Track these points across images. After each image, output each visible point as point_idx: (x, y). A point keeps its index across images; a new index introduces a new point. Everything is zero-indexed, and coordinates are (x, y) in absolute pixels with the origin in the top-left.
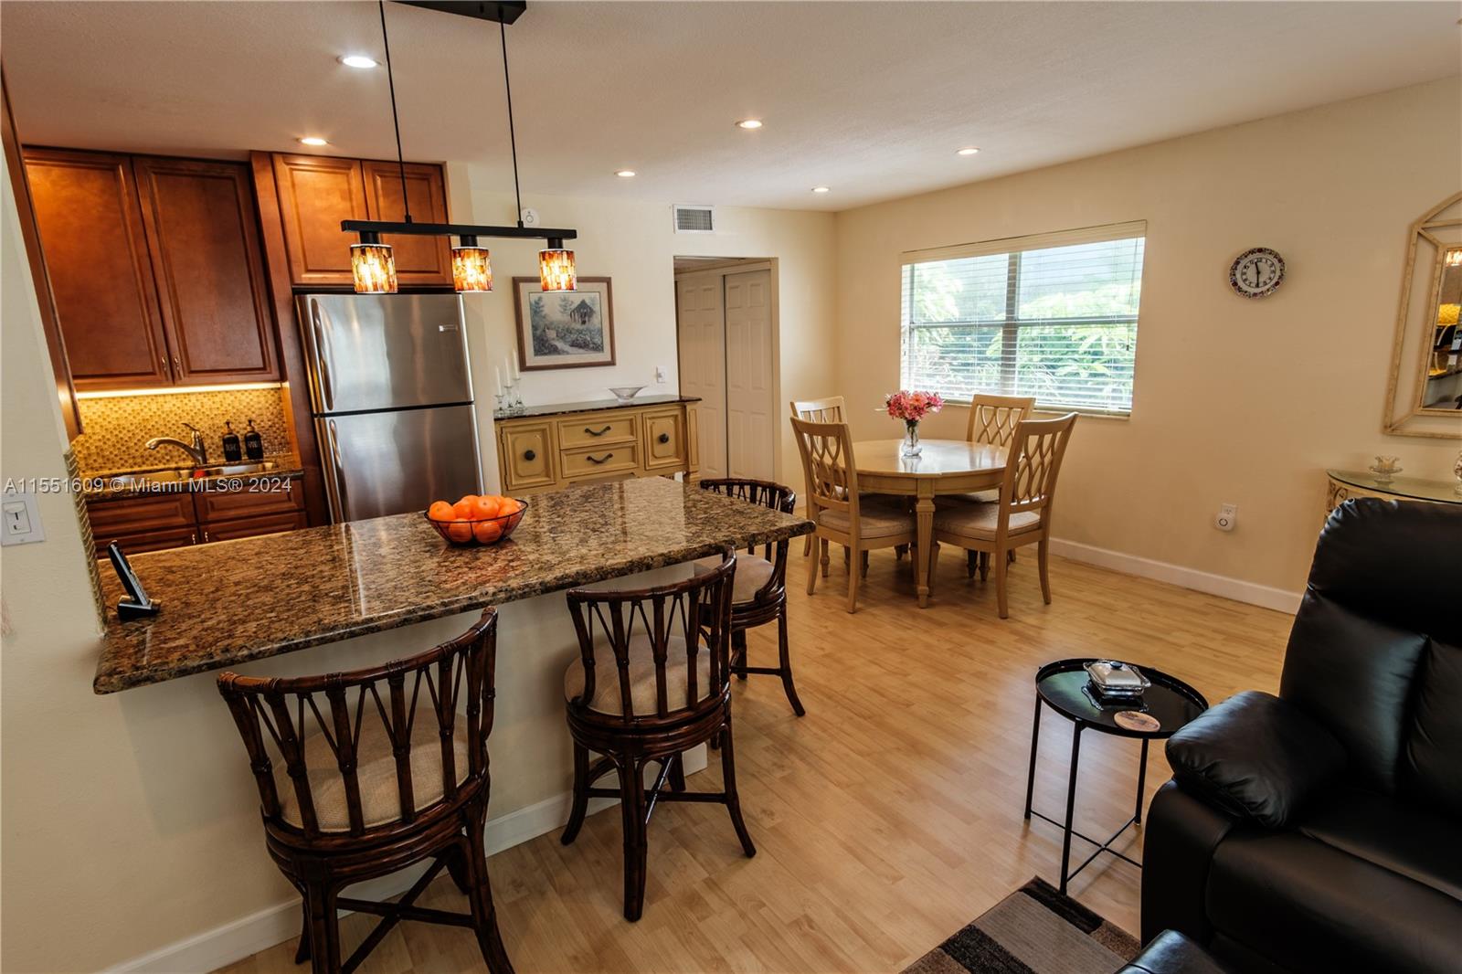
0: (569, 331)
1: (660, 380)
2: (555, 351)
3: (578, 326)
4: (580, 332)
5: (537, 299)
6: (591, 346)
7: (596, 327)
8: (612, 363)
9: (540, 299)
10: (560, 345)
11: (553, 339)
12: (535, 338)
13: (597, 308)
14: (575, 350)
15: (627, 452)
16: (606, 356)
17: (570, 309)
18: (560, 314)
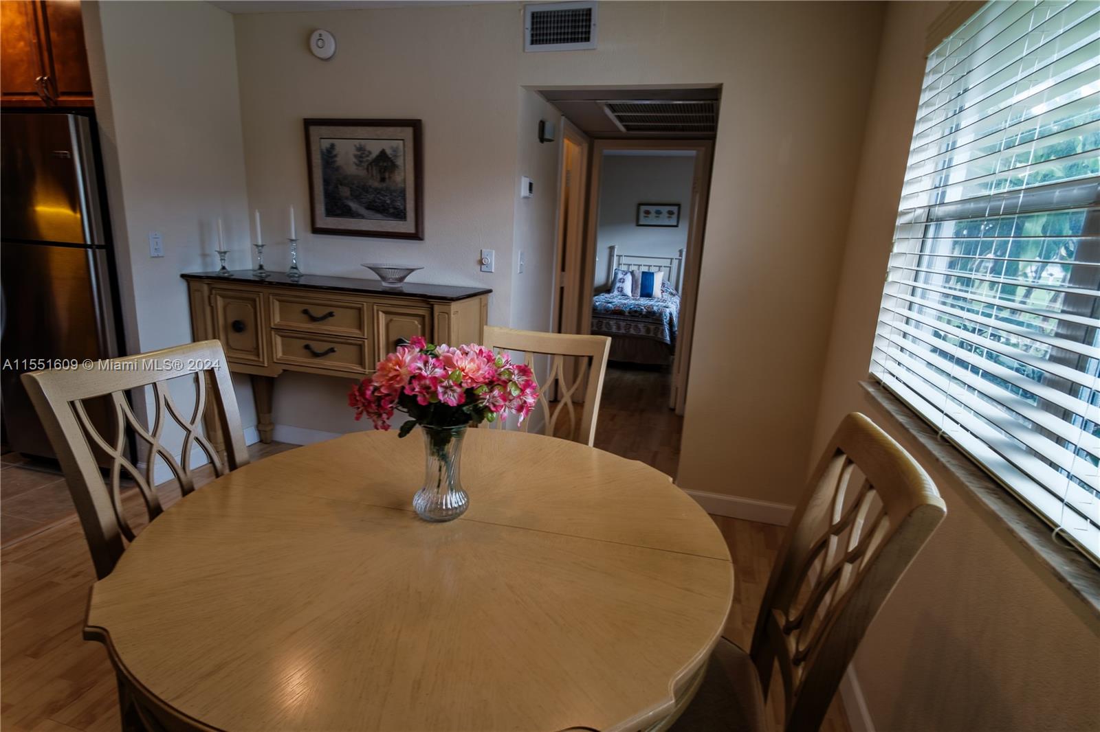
0: (365, 189)
2: (348, 213)
3: (377, 184)
4: (378, 191)
5: (328, 146)
6: (391, 210)
7: (399, 185)
8: (417, 235)
9: (333, 146)
10: (354, 205)
11: (347, 198)
12: (326, 194)
13: (399, 162)
14: (371, 214)
16: (408, 226)
17: (367, 161)
18: (355, 167)
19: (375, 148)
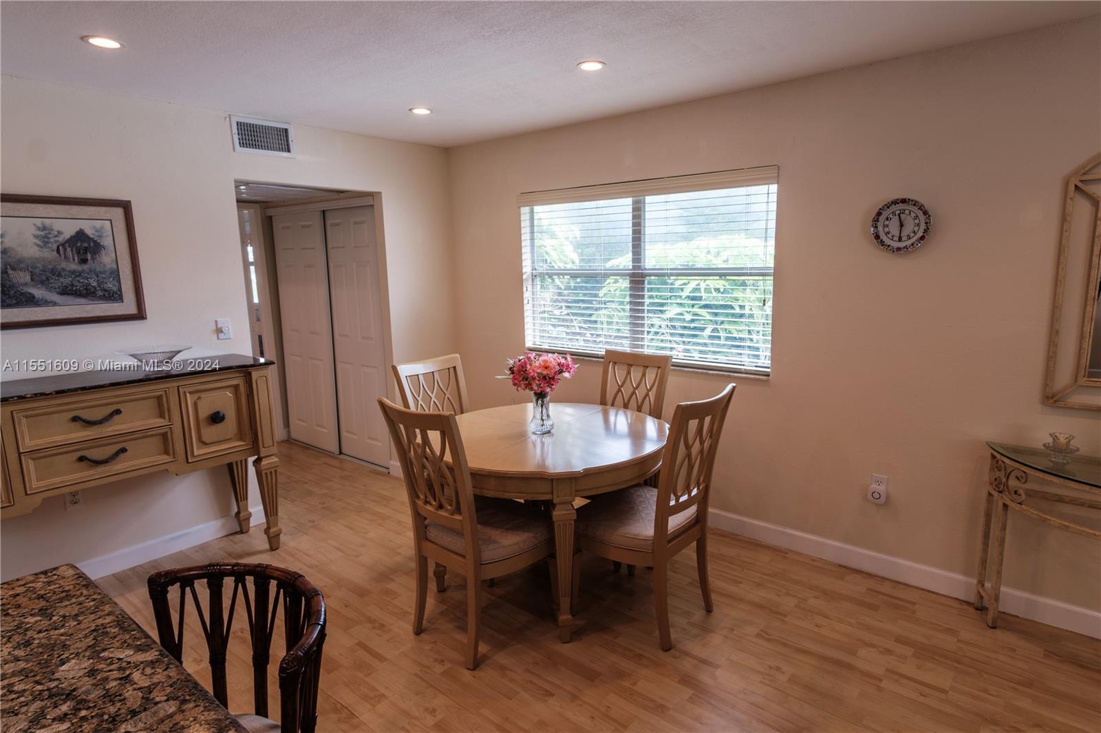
0: (56, 273)
1: (221, 336)
2: (31, 301)
3: (74, 266)
4: (77, 274)
6: (100, 293)
7: (108, 267)
8: (140, 315)
10: (38, 292)
11: (26, 284)
13: (107, 241)
14: (69, 299)
15: (155, 442)
16: (129, 306)
17: (56, 241)
18: (37, 248)
19: (68, 229)
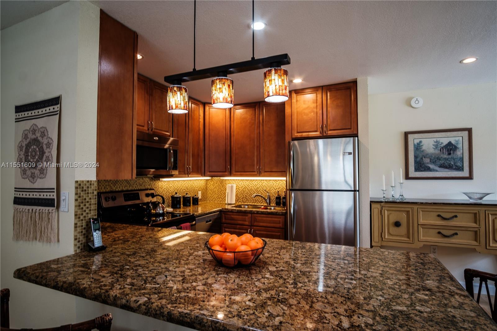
0: (439, 159)
2: (429, 169)
3: (446, 156)
4: (446, 159)
5: (418, 142)
6: (454, 167)
7: (459, 156)
8: (470, 177)
9: (421, 142)
10: (432, 166)
11: (428, 163)
12: (416, 162)
13: (460, 146)
14: (442, 169)
15: (471, 234)
16: (466, 173)
17: (440, 147)
18: (433, 149)
19: (445, 141)
